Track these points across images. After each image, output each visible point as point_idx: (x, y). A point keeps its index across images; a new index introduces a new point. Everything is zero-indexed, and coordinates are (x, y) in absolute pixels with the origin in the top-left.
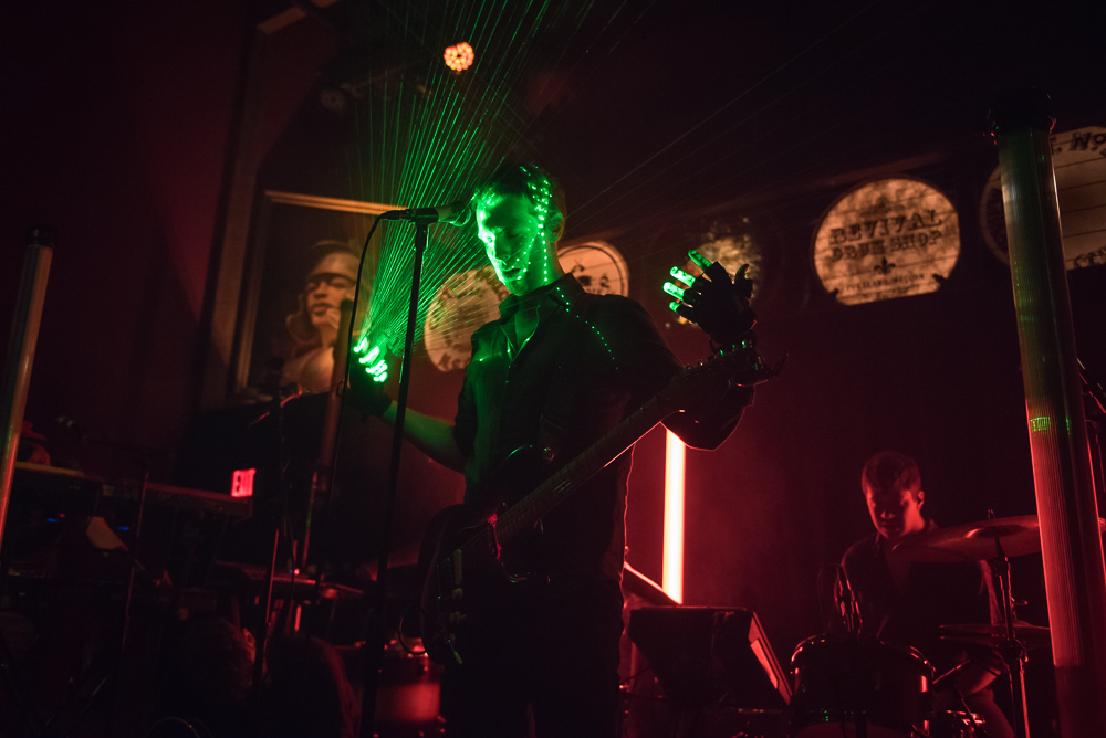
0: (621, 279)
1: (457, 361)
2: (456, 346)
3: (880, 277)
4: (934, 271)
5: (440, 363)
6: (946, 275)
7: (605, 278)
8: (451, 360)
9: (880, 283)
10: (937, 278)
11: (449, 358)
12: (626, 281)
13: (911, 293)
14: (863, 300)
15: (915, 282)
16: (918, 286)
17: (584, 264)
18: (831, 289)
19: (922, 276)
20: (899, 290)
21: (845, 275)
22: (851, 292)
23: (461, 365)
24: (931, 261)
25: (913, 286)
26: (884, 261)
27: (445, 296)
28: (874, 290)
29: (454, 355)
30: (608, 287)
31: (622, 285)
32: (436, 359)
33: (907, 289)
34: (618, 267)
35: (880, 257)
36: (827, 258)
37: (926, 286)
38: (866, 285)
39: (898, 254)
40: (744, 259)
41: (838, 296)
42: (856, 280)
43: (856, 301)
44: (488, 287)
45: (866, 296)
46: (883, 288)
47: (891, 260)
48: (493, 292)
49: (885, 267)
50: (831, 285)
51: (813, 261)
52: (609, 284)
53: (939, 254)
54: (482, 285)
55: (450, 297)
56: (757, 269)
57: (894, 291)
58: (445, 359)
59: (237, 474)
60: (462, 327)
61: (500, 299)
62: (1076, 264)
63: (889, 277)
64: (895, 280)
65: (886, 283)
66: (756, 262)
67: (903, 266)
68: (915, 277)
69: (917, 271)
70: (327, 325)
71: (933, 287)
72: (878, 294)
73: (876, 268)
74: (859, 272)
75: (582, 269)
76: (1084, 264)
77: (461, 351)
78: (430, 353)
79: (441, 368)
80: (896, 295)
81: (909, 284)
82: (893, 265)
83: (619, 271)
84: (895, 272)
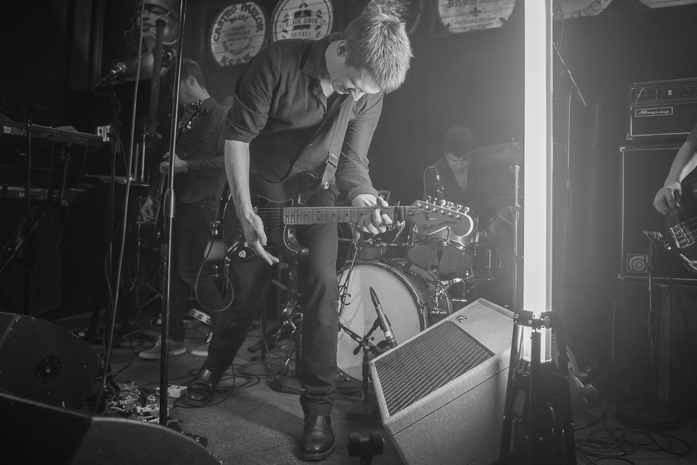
0: (329, 13)
1: (232, 60)
2: (231, 51)
3: (473, 18)
4: (501, 16)
5: (221, 62)
6: (507, 19)
7: (319, 12)
8: (228, 60)
9: (472, 21)
10: (501, 19)
11: (227, 58)
12: (331, 14)
13: (488, 27)
14: (463, 31)
15: (491, 22)
16: (492, 24)
17: (306, 2)
18: (446, 24)
19: (494, 19)
20: (482, 25)
21: (454, 16)
22: (457, 26)
23: (234, 63)
24: (500, 10)
25: (489, 24)
26: (476, 9)
27: (223, 20)
28: (469, 25)
29: (230, 57)
30: (321, 17)
31: (330, 16)
32: (219, 59)
33: (487, 25)
34: (327, 5)
35: (474, 6)
36: (445, 5)
37: (496, 24)
38: (465, 22)
39: (483, 5)
40: (399, 4)
41: (450, 28)
42: (460, 19)
43: (459, 31)
44: (249, 15)
45: (464, 28)
46: (473, 24)
47: (479, 9)
48: (252, 18)
49: (475, 12)
50: (446, 21)
51: (438, 6)
52: (322, 15)
53: (504, 6)
54: (246, 13)
55: (226, 20)
56: (407, 10)
57: (479, 26)
58: (224, 59)
59: (99, 128)
60: (234, 40)
61: (257, 22)
62: (572, 16)
63: (478, 18)
64: (481, 20)
65: (475, 21)
66: (406, 6)
67: (484, 12)
68: (491, 19)
69: (492, 16)
70: (150, 38)
71: (500, 25)
72: (471, 27)
73: (471, 12)
74: (462, 15)
75: (306, 6)
76: (576, 16)
77: (233, 54)
78: (215, 55)
79: (222, 64)
80: (480, 28)
81: (487, 23)
82: (480, 11)
83: (328, 8)
84: (481, 16)
